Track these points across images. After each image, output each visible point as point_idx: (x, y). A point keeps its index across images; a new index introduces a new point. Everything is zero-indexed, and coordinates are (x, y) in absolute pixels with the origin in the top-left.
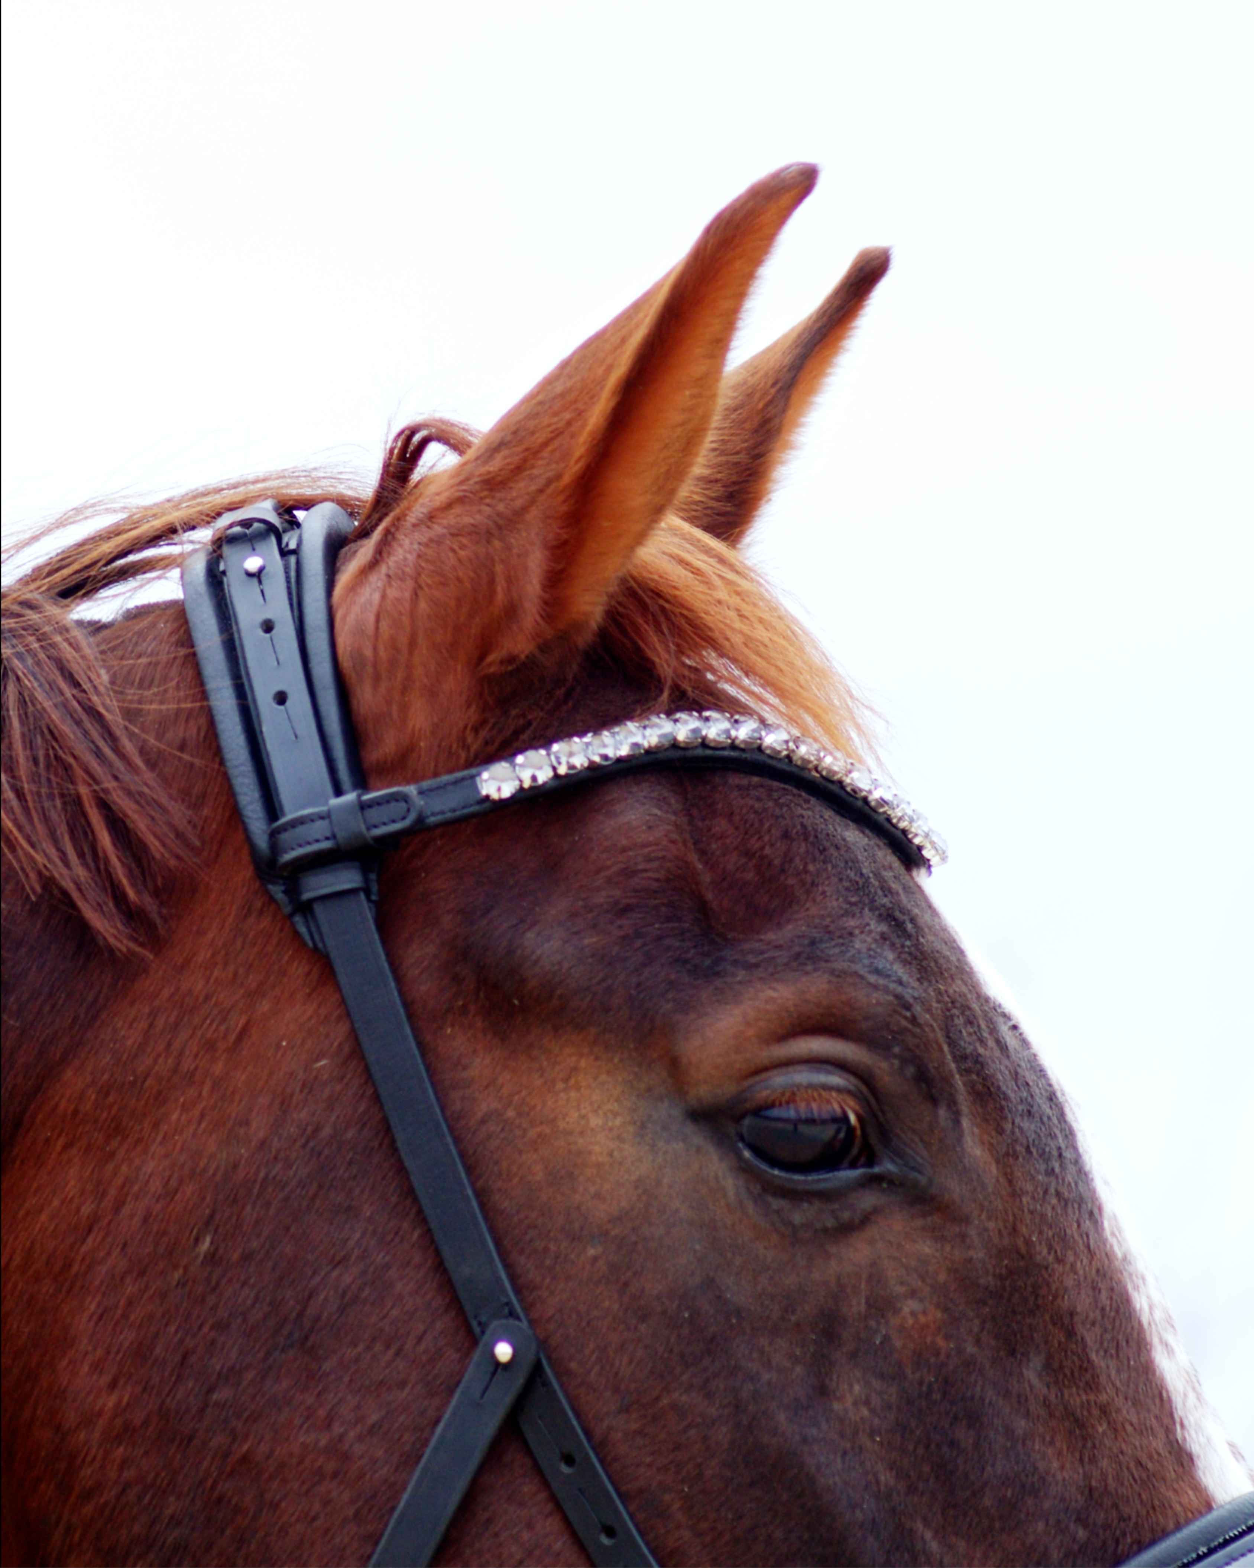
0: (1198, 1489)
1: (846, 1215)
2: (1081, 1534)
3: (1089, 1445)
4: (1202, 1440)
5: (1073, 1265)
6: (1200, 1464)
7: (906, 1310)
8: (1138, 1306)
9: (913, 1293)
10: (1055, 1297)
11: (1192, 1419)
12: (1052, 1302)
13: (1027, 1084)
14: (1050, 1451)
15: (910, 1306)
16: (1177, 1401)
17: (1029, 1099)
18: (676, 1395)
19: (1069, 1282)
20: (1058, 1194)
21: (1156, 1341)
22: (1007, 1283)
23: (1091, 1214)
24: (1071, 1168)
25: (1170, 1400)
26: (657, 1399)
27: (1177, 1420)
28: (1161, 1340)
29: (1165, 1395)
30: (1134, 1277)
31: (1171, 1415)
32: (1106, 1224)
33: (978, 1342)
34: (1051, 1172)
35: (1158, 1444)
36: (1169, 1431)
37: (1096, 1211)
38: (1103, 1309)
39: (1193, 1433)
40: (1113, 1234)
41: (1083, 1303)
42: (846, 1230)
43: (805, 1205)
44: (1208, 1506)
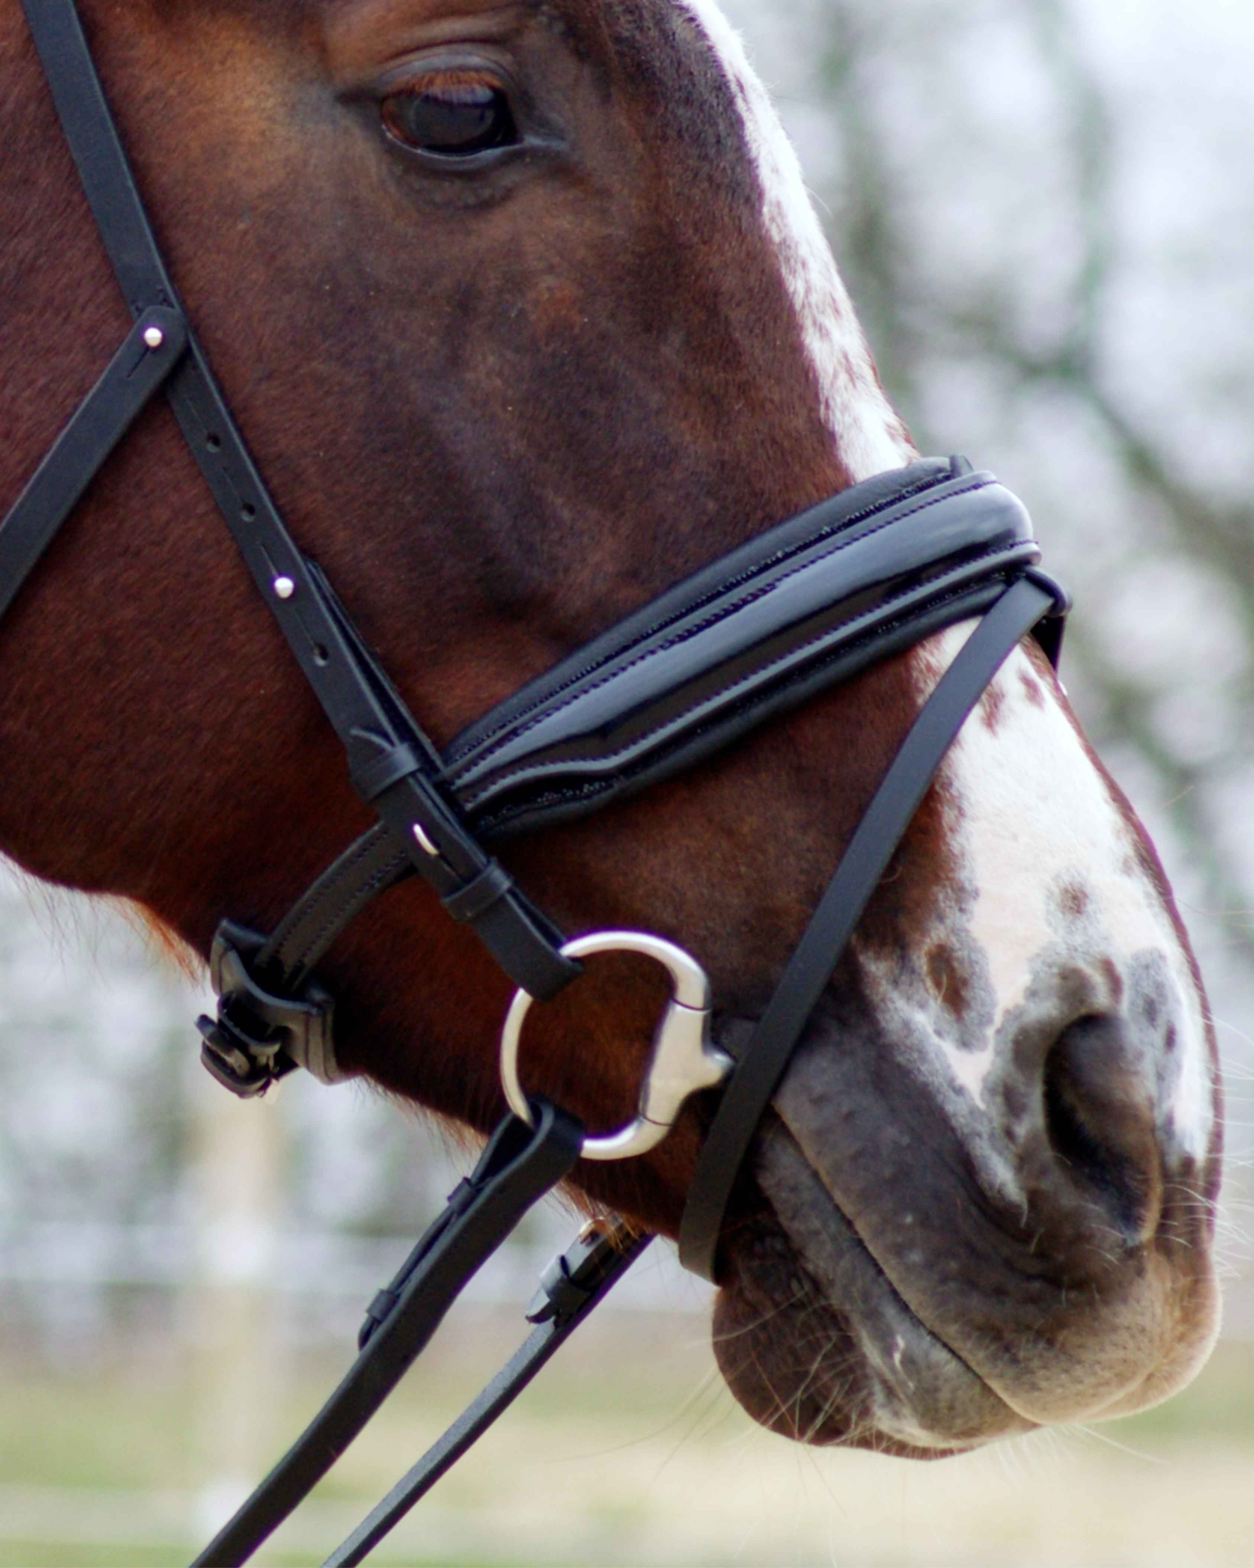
0: (838, 468)
1: (486, 193)
2: (711, 506)
3: (725, 420)
4: (848, 419)
5: (720, 248)
6: (842, 444)
7: (543, 285)
8: (791, 289)
9: (551, 269)
10: (698, 277)
11: (839, 400)
12: (696, 281)
13: (691, 74)
14: (684, 425)
15: (549, 281)
16: (825, 381)
17: (690, 87)
18: (314, 364)
19: (715, 262)
20: (710, 178)
21: (808, 323)
22: (646, 261)
23: (748, 200)
24: (731, 156)
25: (816, 380)
26: (297, 367)
27: (822, 399)
28: (815, 323)
29: (811, 375)
30: (792, 262)
31: (816, 396)
32: (765, 210)
33: (612, 316)
34: (704, 157)
35: (800, 423)
36: (813, 410)
37: (754, 196)
38: (751, 290)
39: (838, 414)
40: (773, 219)
41: (730, 282)
42: (485, 206)
43: (447, 184)
44: (847, 483)
